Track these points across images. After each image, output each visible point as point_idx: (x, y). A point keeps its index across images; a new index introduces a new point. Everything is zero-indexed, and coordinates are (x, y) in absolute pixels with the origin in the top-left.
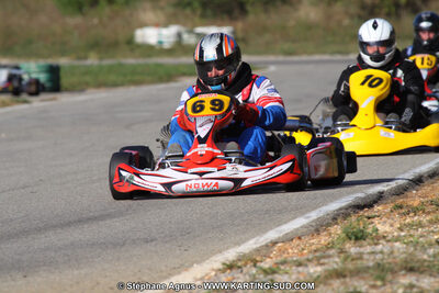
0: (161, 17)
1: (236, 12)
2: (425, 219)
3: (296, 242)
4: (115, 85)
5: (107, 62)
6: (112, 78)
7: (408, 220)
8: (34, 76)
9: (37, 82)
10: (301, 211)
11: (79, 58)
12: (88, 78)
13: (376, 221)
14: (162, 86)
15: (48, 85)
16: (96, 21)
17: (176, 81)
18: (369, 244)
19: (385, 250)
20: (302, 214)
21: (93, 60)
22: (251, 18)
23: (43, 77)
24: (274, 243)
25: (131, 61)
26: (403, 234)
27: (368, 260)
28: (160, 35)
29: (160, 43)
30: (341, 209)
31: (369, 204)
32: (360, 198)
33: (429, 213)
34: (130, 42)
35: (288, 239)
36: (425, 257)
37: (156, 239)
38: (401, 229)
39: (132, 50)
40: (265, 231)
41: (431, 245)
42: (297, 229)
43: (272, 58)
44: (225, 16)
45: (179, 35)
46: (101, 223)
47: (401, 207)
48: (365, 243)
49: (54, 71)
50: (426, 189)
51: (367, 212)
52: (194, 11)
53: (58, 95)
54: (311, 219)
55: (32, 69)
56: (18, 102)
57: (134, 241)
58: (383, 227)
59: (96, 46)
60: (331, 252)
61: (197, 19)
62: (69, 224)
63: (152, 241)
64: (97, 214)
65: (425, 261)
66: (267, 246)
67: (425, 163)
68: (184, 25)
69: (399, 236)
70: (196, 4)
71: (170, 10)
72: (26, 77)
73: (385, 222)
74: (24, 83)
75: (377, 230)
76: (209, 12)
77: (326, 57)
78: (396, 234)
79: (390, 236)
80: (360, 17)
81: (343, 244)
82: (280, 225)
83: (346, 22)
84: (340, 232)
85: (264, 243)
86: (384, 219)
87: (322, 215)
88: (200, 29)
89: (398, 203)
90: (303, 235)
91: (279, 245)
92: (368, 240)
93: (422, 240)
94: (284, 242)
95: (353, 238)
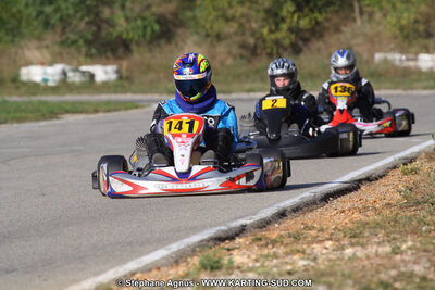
0: (47, 56)
1: (121, 51)
2: (281, 250)
3: (155, 272)
7: (265, 252)
10: (163, 242)
13: (235, 252)
14: (43, 123)
17: (58, 118)
18: (224, 274)
20: (164, 245)
22: (136, 56)
24: (133, 274)
25: (15, 98)
26: (258, 264)
28: (45, 73)
29: (46, 81)
30: (202, 241)
31: (230, 237)
32: (222, 231)
33: (287, 245)
34: (15, 79)
35: (147, 269)
37: (17, 270)
38: (257, 260)
40: (124, 261)
42: (156, 261)
44: (109, 55)
45: (64, 73)
47: (260, 239)
48: (219, 273)
50: (288, 222)
51: (228, 244)
54: (172, 251)
58: (239, 258)
61: (82, 59)
63: (13, 271)
66: (126, 276)
68: (69, 64)
69: (254, 267)
70: (81, 42)
71: (57, 48)
73: (244, 254)
75: (231, 262)
76: (94, 51)
78: (251, 265)
79: (245, 267)
80: (241, 56)
81: (198, 274)
82: (140, 256)
83: (229, 61)
84: (197, 263)
85: (123, 274)
86: (244, 251)
87: (182, 246)
88: (84, 68)
89: (259, 236)
90: (163, 266)
91: (138, 275)
92: (224, 270)
93: (275, 270)
94: (142, 272)
95: (209, 268)
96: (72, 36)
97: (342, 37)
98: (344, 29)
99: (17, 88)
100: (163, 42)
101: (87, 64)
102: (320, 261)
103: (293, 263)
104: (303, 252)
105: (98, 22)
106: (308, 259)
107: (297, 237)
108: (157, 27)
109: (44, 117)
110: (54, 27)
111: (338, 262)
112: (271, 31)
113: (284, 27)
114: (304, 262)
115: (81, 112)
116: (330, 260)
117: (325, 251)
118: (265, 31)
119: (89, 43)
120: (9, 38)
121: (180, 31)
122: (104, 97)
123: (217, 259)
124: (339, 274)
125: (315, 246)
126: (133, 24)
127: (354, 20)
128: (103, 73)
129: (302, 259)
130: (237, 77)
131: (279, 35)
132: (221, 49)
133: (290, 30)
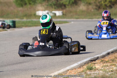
0: (43, 8)
1: (63, 7)
2: (109, 64)
3: (74, 70)
4: (30, 26)
5: (29, 20)
6: (30, 24)
7: (104, 65)
8: (9, 23)
9: (9, 25)
10: (76, 61)
11: (21, 19)
12: (23, 24)
13: (96, 64)
15: (12, 26)
16: (26, 9)
18: (93, 71)
19: (97, 73)
21: (25, 20)
22: (67, 9)
23: (11, 24)
24: (68, 70)
25: (35, 20)
26: (103, 68)
27: (92, 75)
28: (43, 13)
30: (87, 61)
31: (94, 60)
32: (92, 58)
33: (110, 63)
34: (35, 15)
35: (72, 69)
36: (108, 75)
37: (37, 69)
38: (102, 67)
40: (66, 67)
41: (109, 72)
42: (75, 67)
43: (73, 20)
44: (60, 8)
45: (48, 13)
47: (103, 61)
48: (92, 71)
49: (14, 22)
50: (110, 56)
51: (94, 62)
52: (52, 8)
54: (79, 64)
55: (8, 22)
56: (4, 30)
57: (31, 69)
58: (97, 66)
59: (26, 16)
60: (83, 73)
62: (14, 64)
63: (36, 69)
64: (21, 62)
65: (107, 76)
66: (66, 71)
67: (111, 49)
68: (49, 10)
69: (102, 69)
70: (53, 5)
71: (46, 6)
72: (6, 24)
73: (98, 65)
74: (6, 25)
75: (95, 67)
76: (56, 7)
77: (87, 20)
78: (101, 68)
79: (99, 69)
80: (96, 9)
81: (86, 71)
82: (70, 65)
83: (93, 10)
84: (86, 67)
86: (98, 64)
87: (81, 63)
88: (53, 12)
89: (102, 60)
91: (70, 71)
92: (93, 70)
93: (108, 70)
95: (89, 69)
96: (50, 3)
99: (35, 17)
100: (75, 5)
101: (54, 10)
103: (112, 68)
104: (115, 65)
107: (113, 61)
108: (73, 1)
112: (104, 2)
118: (102, 2)
119: (55, 5)
120: (33, 3)
121: (80, 2)
122: (59, 20)
123: (91, 66)
128: (58, 13)
129: (115, 67)
130: (95, 15)
131: (106, 3)
132: (90, 7)
133: (109, 2)
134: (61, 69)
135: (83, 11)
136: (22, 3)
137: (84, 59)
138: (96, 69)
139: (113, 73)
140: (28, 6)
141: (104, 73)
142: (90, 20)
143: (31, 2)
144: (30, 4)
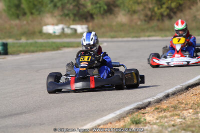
0: (55, 21)
1: (89, 18)
2: (168, 114)
3: (109, 125)
4: (33, 52)
6: (32, 48)
7: (161, 115)
10: (112, 110)
11: (17, 39)
12: (21, 49)
13: (146, 115)
14: (54, 52)
15: (2, 52)
16: (25, 22)
17: (60, 50)
18: (142, 126)
19: (149, 129)
20: (113, 112)
21: (23, 40)
22: (96, 21)
24: (99, 125)
25: (40, 41)
26: (158, 121)
28: (54, 29)
29: (55, 32)
30: (131, 109)
31: (144, 107)
32: (140, 104)
33: (170, 111)
34: (41, 32)
35: (106, 123)
36: (167, 132)
38: (157, 119)
39: (41, 36)
40: (94, 120)
41: (169, 127)
42: (110, 119)
43: (105, 39)
44: (84, 20)
45: (63, 29)
46: (20, 116)
47: (158, 109)
48: (140, 125)
49: (5, 45)
50: (170, 100)
51: (142, 111)
52: (70, 18)
53: (6, 56)
54: (117, 114)
58: (148, 118)
59: (25, 34)
61: (71, 22)
62: (6, 117)
64: (19, 112)
66: (96, 127)
68: (65, 24)
69: (156, 122)
70: (71, 15)
71: (59, 17)
75: (145, 120)
76: (77, 18)
77: (130, 39)
78: (154, 121)
79: (152, 122)
80: (145, 21)
81: (130, 126)
82: (102, 117)
83: (139, 23)
84: (129, 120)
85: (94, 126)
86: (151, 114)
87: (121, 112)
88: (72, 26)
89: (157, 107)
90: (113, 121)
92: (142, 124)
93: (166, 124)
94: (103, 125)
95: (135, 123)
96: (66, 12)
97: (191, 11)
98: (192, 7)
100: (108, 14)
101: (73, 24)
102: (187, 119)
103: (174, 120)
104: (179, 115)
105: (78, 5)
106: (181, 118)
107: (175, 108)
108: (106, 7)
109: (54, 49)
110: (58, 8)
111: (196, 120)
112: (158, 9)
113: (165, 6)
114: (180, 120)
115: (71, 47)
116: (192, 119)
117: (189, 115)
118: (156, 9)
119: (75, 15)
120: (38, 13)
121: (116, 9)
123: (138, 118)
124: (197, 126)
125: (184, 112)
126: (95, 6)
127: (197, 3)
128: (81, 28)
129: (179, 118)
130: (143, 30)
131: (162, 10)
132: (135, 17)
133: (167, 8)
134: (86, 124)
135: (122, 25)
136: (18, 12)
137: (126, 106)
138: (146, 123)
139: (175, 128)
140: (29, 17)
141: (161, 128)
142: (135, 39)
143: (34, 11)
144: (32, 14)
